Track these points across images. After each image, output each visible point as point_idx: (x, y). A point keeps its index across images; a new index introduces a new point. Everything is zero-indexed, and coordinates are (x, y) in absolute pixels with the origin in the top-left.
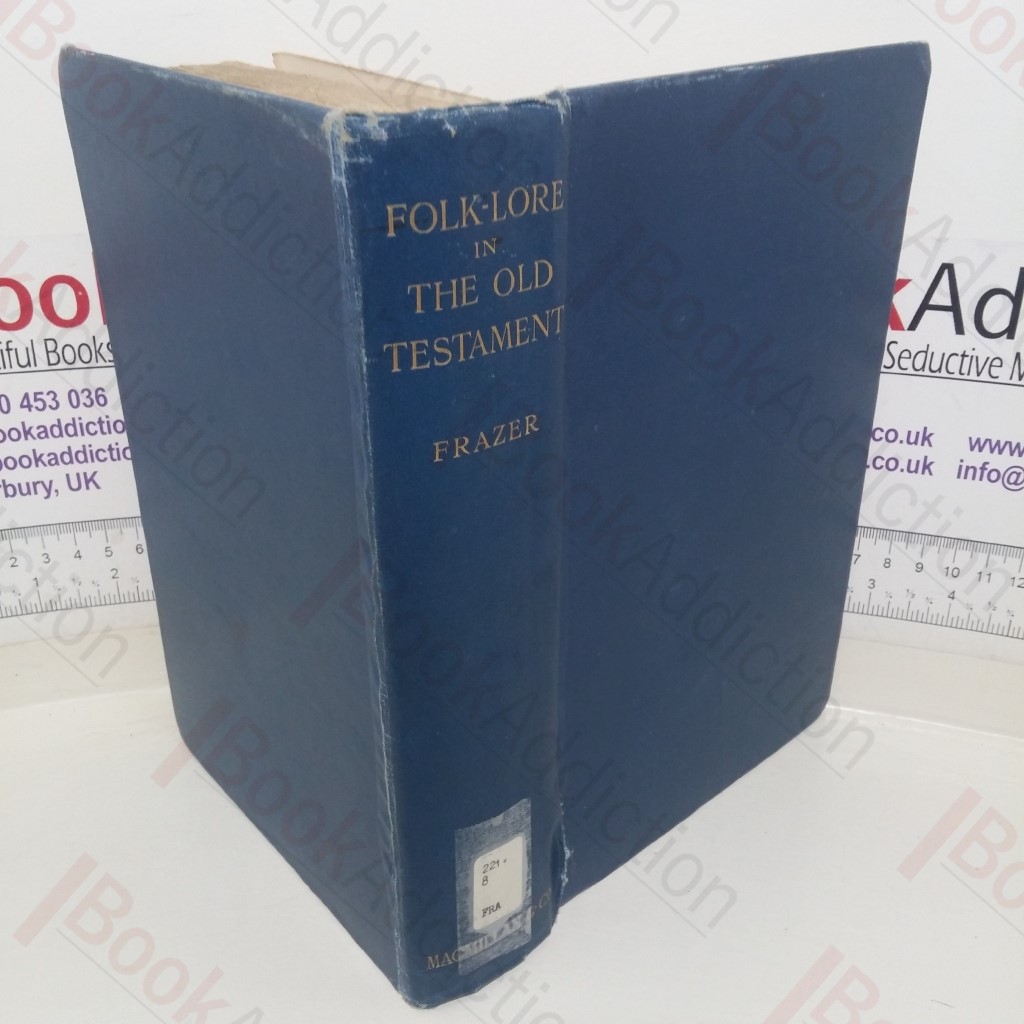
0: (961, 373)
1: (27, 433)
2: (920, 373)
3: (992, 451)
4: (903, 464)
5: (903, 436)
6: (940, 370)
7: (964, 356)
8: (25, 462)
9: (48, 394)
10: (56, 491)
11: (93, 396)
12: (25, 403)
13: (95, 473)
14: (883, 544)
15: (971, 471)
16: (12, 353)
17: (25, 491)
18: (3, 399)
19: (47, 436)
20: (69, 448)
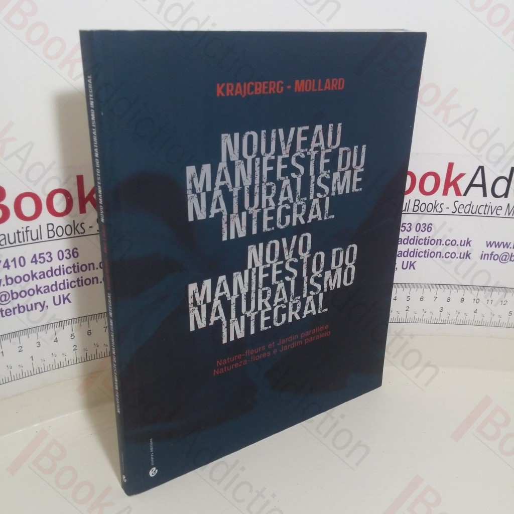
1: (34, 276)
2: (467, 214)
4: (458, 255)
5: (458, 243)
6: (476, 212)
7: (486, 206)
8: (31, 292)
9: (47, 254)
10: (47, 306)
11: (71, 253)
12: (34, 260)
13: (69, 294)
14: (447, 291)
15: (486, 256)
16: (29, 233)
17: (30, 308)
18: (22, 259)
19: (44, 277)
20: (56, 282)
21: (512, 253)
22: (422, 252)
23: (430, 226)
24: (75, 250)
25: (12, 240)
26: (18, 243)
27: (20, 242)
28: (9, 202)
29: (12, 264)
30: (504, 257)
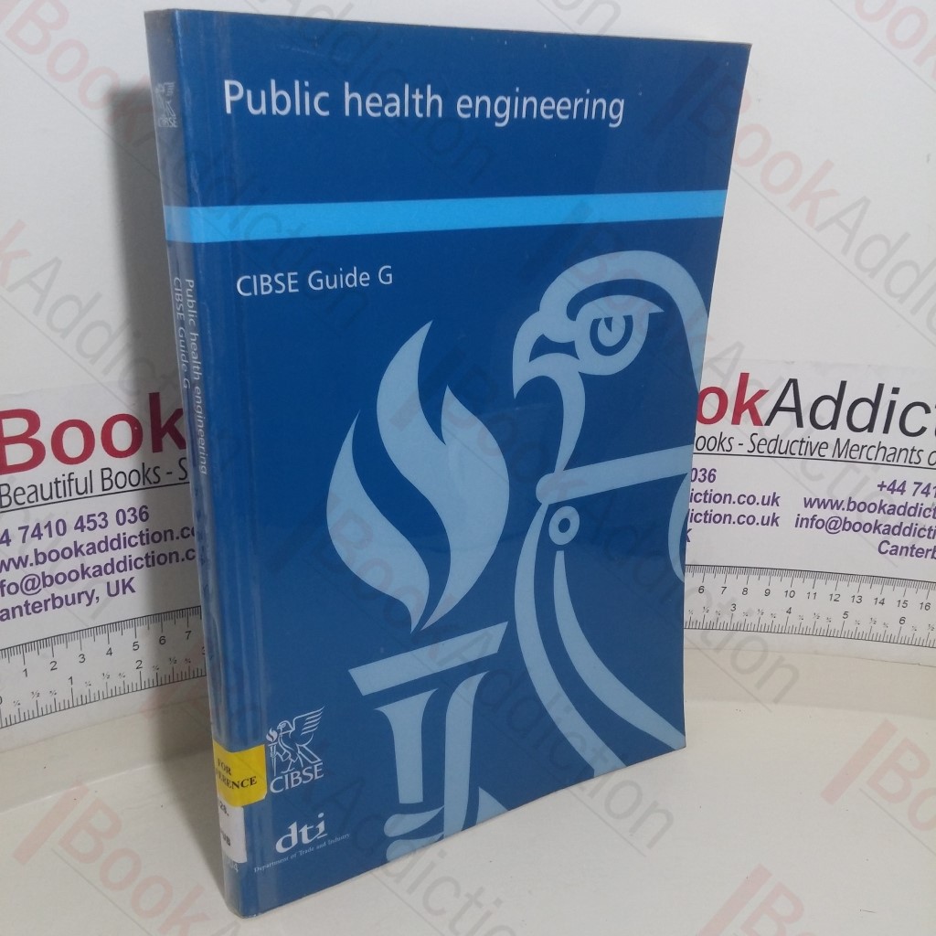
0: (800, 454)
1: (78, 550)
2: (772, 455)
3: (819, 507)
4: (758, 520)
5: (759, 500)
6: (786, 452)
7: (802, 442)
8: (73, 576)
9: (99, 515)
10: (97, 598)
11: (137, 514)
12: (79, 525)
13: (132, 579)
14: (743, 578)
15: (805, 522)
16: (73, 483)
17: (70, 601)
18: (61, 523)
19: (94, 552)
20: (112, 559)
21: (846, 518)
22: (701, 515)
23: (713, 472)
24: (144, 510)
25: (46, 495)
26: (55, 499)
27: (58, 497)
28: (44, 435)
29: (45, 532)
30: (834, 523)
